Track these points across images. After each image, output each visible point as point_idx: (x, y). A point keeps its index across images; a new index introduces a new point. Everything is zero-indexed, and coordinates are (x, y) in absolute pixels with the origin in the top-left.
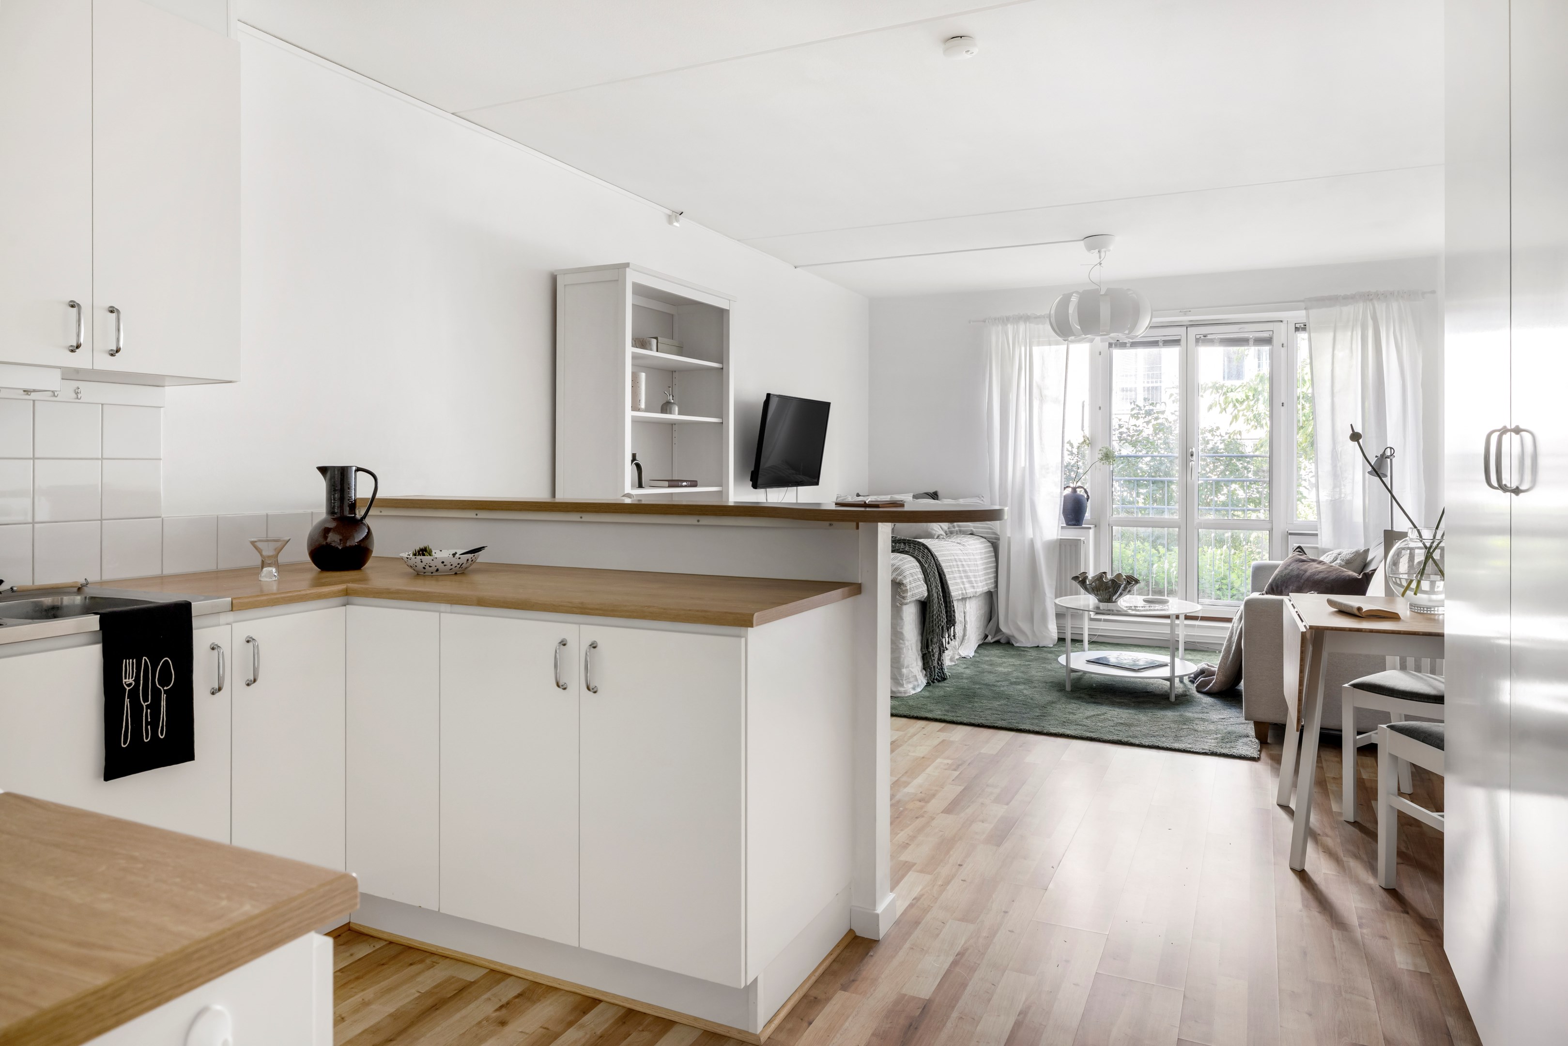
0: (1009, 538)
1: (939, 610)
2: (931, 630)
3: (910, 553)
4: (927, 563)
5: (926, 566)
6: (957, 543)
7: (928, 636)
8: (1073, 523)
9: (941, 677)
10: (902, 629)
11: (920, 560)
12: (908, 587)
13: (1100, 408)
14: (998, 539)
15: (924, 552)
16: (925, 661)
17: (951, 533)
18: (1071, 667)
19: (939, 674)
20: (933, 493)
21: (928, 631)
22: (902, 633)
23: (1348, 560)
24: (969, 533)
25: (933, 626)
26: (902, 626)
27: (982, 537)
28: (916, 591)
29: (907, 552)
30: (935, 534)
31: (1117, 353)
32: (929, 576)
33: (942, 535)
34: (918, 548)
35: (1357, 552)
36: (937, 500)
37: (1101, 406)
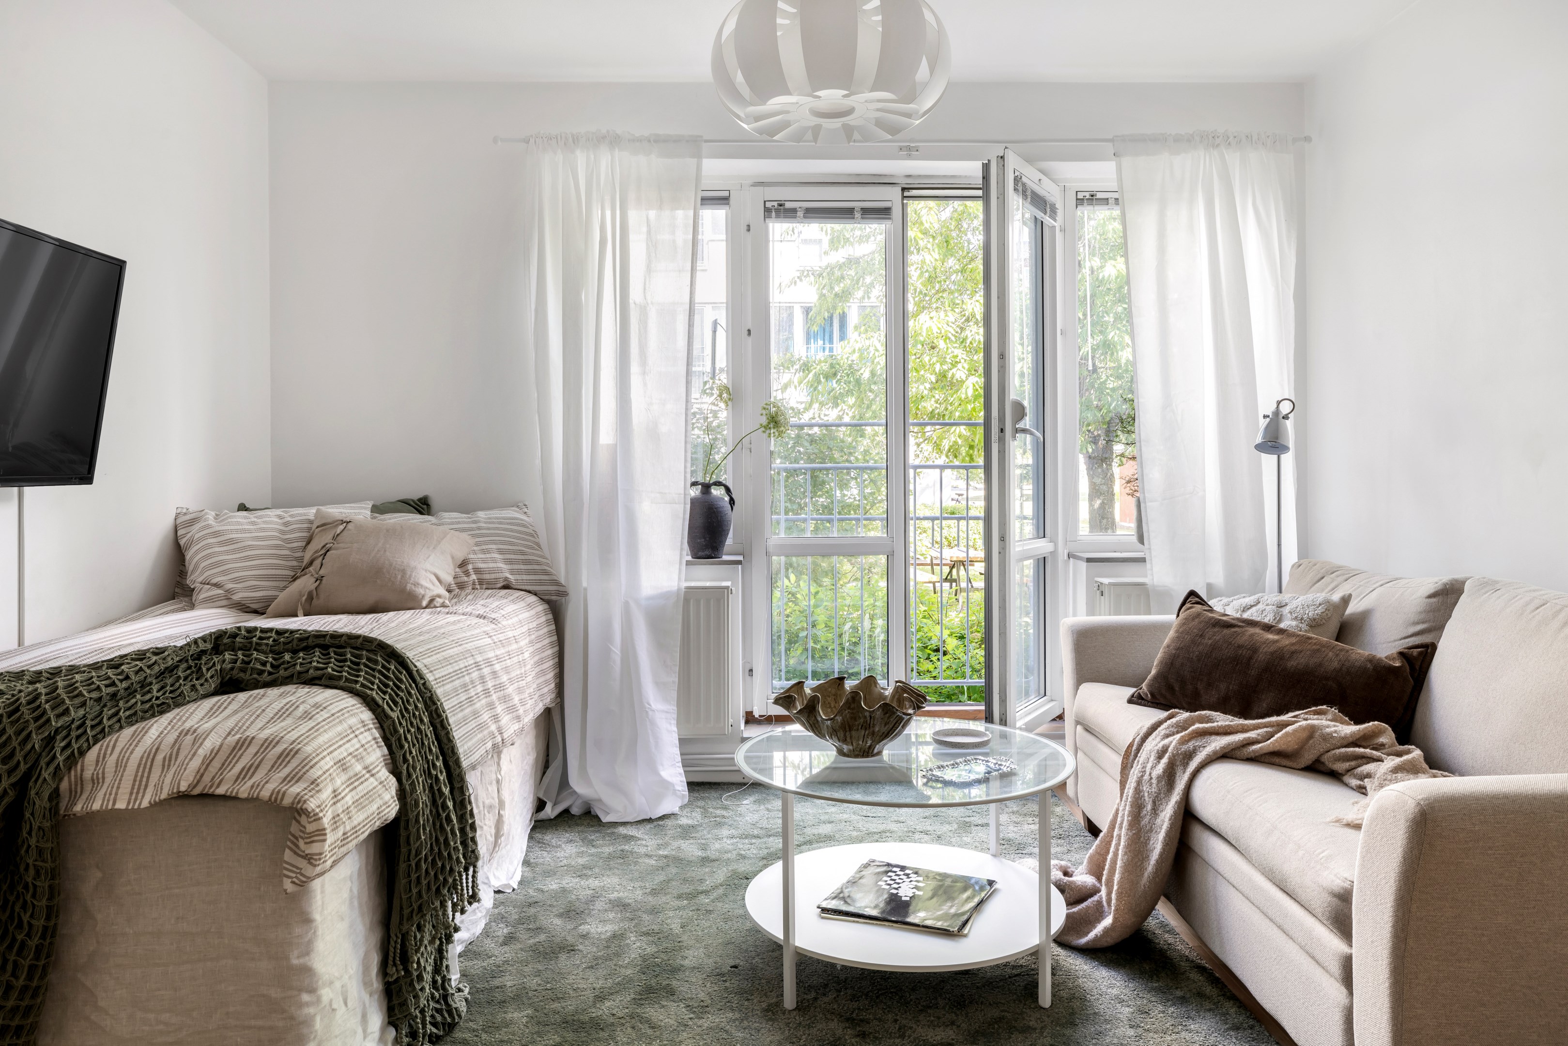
0: (585, 589)
1: (437, 840)
2: (415, 906)
3: (341, 683)
4: (396, 703)
5: (394, 715)
6: (480, 616)
7: (405, 928)
8: (707, 553)
9: (443, 1024)
10: (307, 951)
11: (373, 700)
12: (326, 821)
13: (749, 331)
14: (564, 594)
15: (388, 670)
16: (395, 1002)
17: (461, 586)
18: (797, 944)
19: (439, 1018)
20: (420, 500)
21: (406, 912)
22: (307, 970)
23: (1314, 620)
24: (501, 584)
25: (419, 894)
26: (310, 943)
27: (529, 592)
28: (359, 817)
29: (331, 677)
31: (777, 228)
32: (402, 747)
33: (439, 596)
34: (369, 659)
35: (1327, 602)
36: (429, 514)
37: (749, 326)
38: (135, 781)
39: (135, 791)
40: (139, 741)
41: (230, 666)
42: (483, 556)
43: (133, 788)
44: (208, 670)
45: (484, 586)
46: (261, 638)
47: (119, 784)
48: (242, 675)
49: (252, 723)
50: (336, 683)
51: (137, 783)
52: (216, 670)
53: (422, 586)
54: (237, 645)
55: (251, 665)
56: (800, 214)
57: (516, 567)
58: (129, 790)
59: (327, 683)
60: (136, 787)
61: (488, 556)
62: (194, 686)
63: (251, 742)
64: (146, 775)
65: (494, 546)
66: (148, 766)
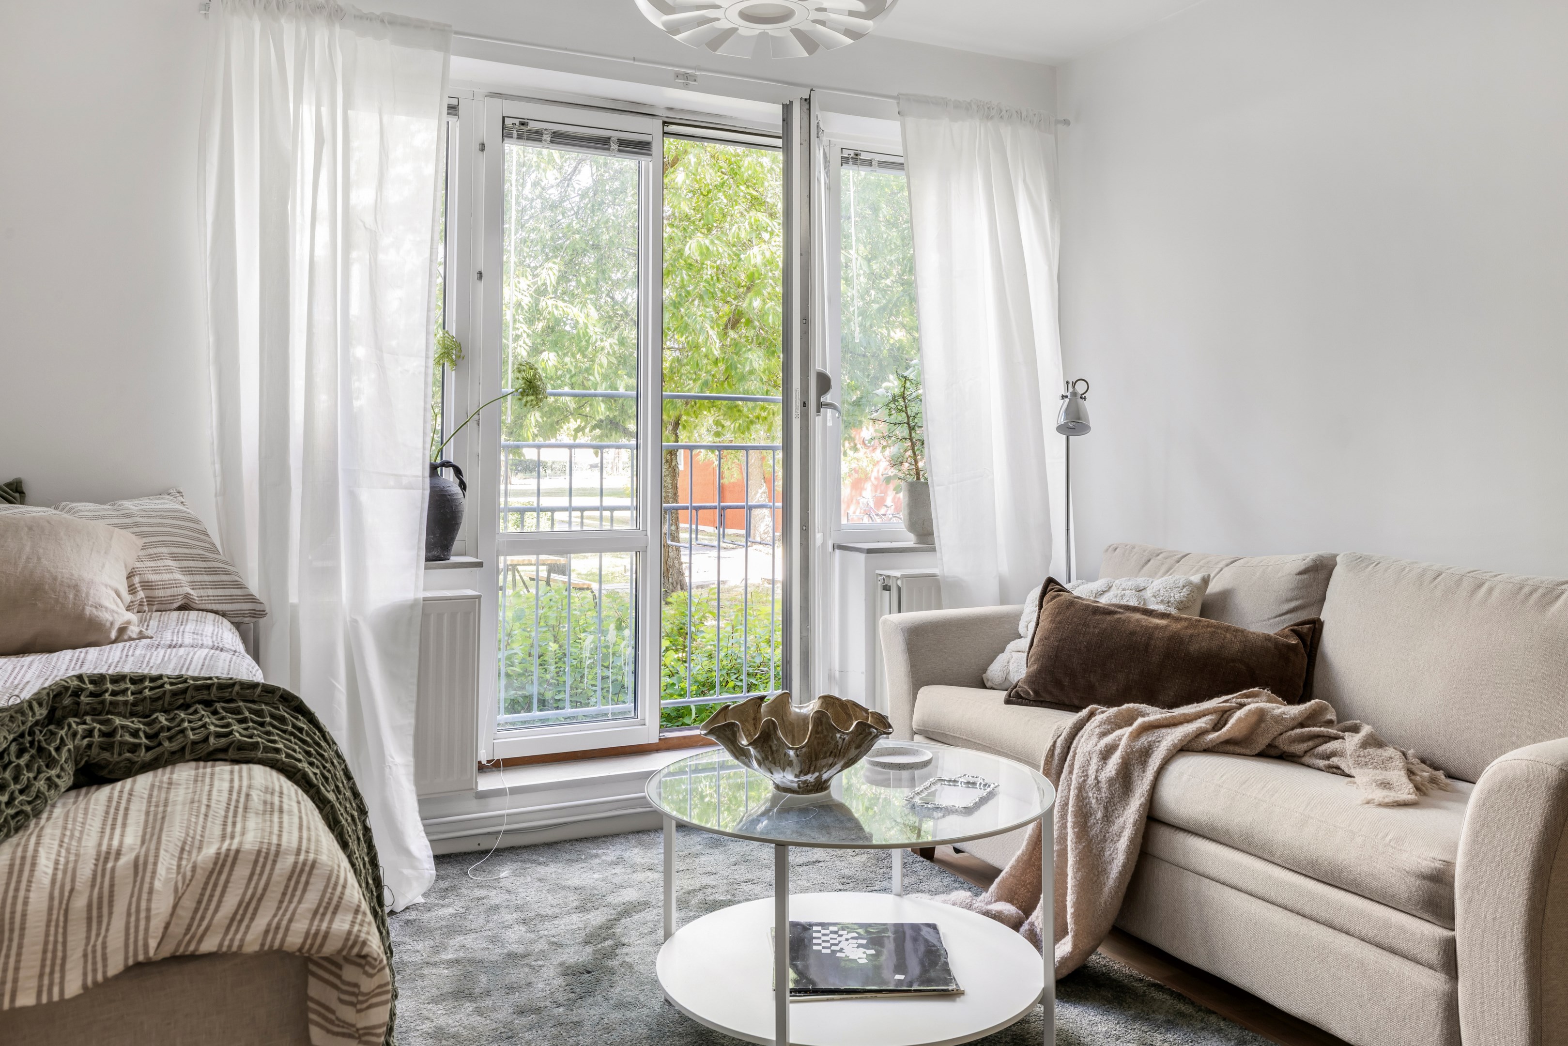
3: (260, 754)
4: (327, 779)
5: (332, 797)
8: (440, 553)
13: (480, 274)
14: (262, 614)
15: (301, 730)
18: (791, 1041)
20: (9, 485)
23: (1181, 601)
24: (178, 604)
27: (217, 613)
29: (241, 747)
30: (112, 624)
31: (514, 150)
34: (273, 716)
35: (1189, 584)
37: (481, 268)
38: (45, 952)
39: (47, 970)
40: (30, 882)
41: (86, 741)
42: (152, 564)
43: (43, 966)
44: (58, 749)
45: (155, 608)
46: (114, 693)
47: (18, 961)
48: (106, 755)
49: (204, 827)
50: (252, 754)
51: (49, 955)
52: (69, 750)
53: (106, 608)
54: (83, 708)
55: (118, 738)
56: (547, 137)
57: (198, 578)
58: (36, 971)
59: (237, 757)
60: (48, 962)
61: (159, 563)
62: (49, 779)
63: (235, 859)
64: (60, 939)
65: (164, 550)
66: (61, 924)
